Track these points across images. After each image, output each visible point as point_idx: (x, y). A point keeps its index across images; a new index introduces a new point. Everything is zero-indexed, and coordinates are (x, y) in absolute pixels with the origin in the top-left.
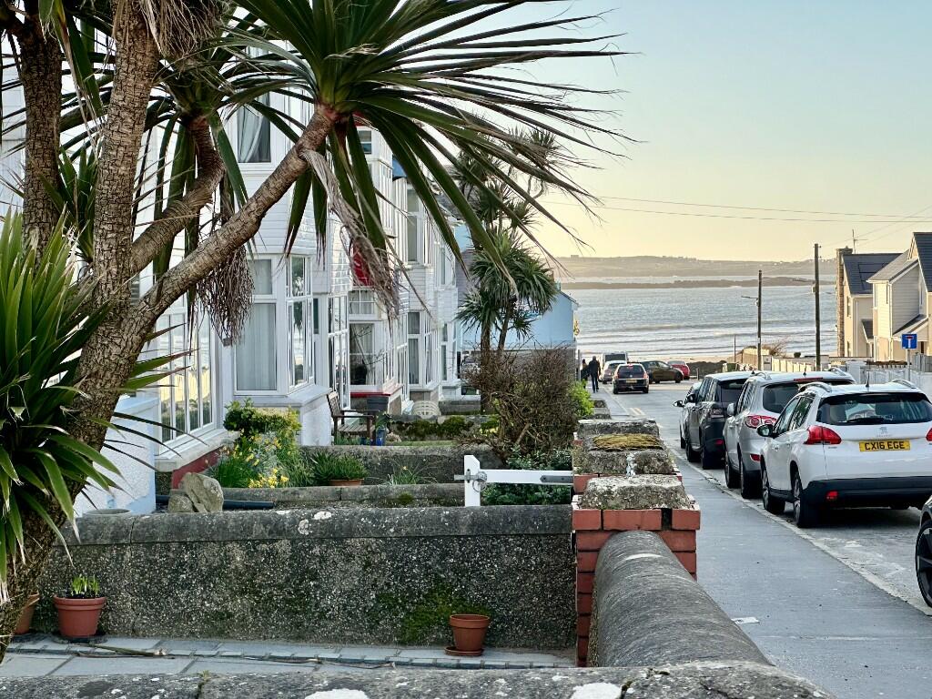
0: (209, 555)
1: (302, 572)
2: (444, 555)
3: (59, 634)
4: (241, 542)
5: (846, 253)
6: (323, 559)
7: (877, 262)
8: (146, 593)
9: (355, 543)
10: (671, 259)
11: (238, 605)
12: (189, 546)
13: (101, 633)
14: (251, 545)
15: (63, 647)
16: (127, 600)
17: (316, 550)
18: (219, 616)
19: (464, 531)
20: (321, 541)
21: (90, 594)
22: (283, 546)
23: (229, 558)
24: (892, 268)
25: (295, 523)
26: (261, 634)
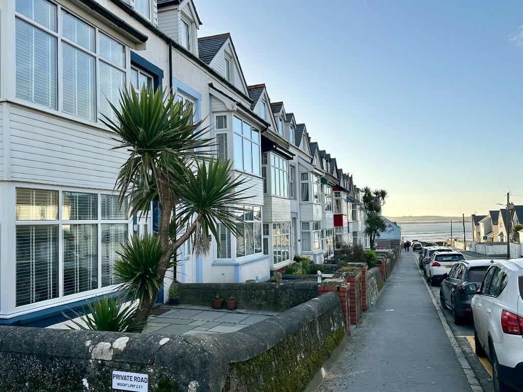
0: (258, 292)
1: (277, 297)
2: (307, 293)
3: (227, 308)
4: (265, 289)
5: (474, 216)
6: (281, 294)
7: (481, 218)
8: (245, 300)
9: (288, 290)
10: (435, 216)
11: (264, 303)
12: (254, 290)
13: (235, 308)
14: (266, 291)
15: (226, 311)
16: (241, 301)
17: (280, 292)
18: (259, 305)
19: (311, 288)
20: (281, 290)
21: (233, 300)
22: (273, 290)
23: (262, 293)
24: (484, 220)
25: (275, 286)
26: (268, 310)
